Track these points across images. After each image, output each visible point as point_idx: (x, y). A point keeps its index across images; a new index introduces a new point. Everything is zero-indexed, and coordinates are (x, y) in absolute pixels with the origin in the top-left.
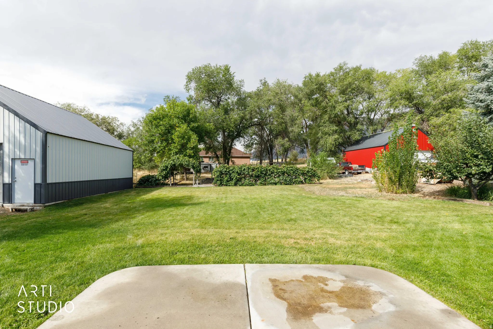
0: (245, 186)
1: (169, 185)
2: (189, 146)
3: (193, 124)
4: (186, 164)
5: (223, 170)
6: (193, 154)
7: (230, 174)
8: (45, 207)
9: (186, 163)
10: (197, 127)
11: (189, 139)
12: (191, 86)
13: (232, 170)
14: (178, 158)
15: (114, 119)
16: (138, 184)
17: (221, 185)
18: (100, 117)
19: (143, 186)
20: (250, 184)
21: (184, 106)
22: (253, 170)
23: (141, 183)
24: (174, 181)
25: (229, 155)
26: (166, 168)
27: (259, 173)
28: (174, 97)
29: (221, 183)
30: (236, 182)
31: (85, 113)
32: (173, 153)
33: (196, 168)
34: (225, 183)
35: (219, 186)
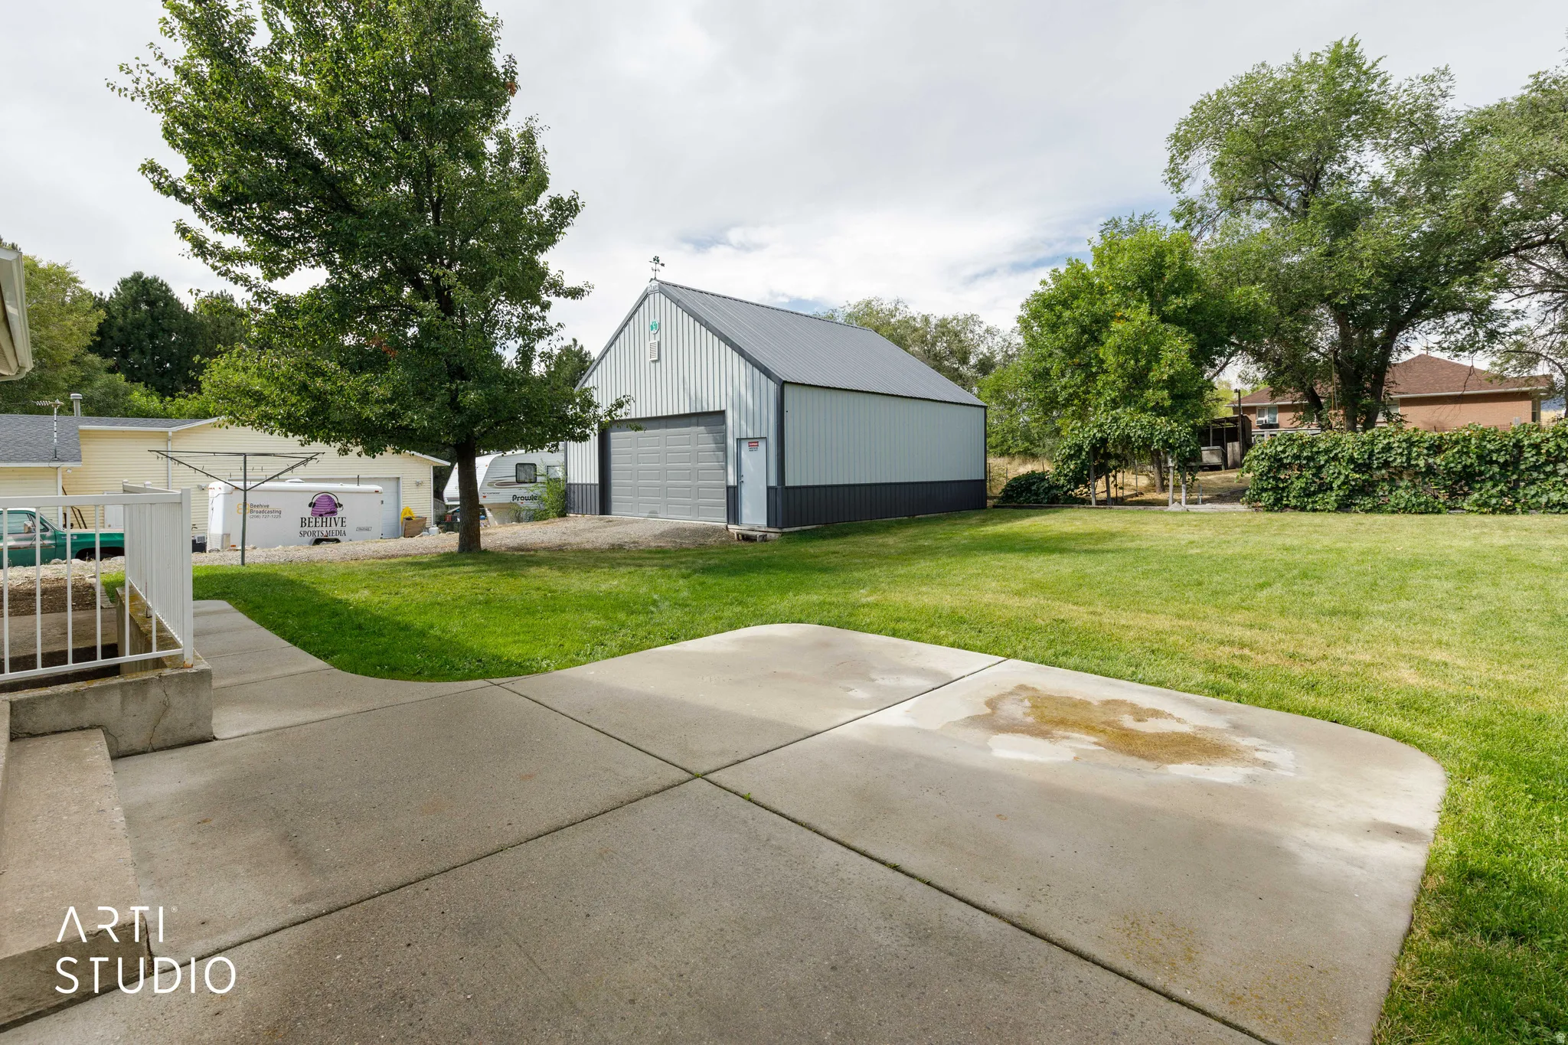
0: (1393, 512)
1: (1090, 503)
2: (1153, 376)
3: (1176, 302)
4: (1139, 436)
5: (1284, 452)
6: (1168, 403)
7: (1320, 468)
8: (783, 534)
9: (1139, 432)
10: (1196, 309)
11: (1154, 355)
12: (1190, 165)
13: (1327, 451)
14: (1116, 420)
15: (970, 320)
16: (1002, 498)
17: (1278, 505)
18: (933, 321)
19: (1014, 504)
20: (1420, 504)
21: (1142, 249)
22: (1436, 449)
23: (1012, 496)
24: (1108, 491)
25: (1376, 392)
26: (1076, 452)
27: (1471, 460)
28: (1137, 219)
29: (1278, 501)
30: (1349, 496)
31: (899, 317)
32: (1106, 405)
33: (1179, 447)
34: (1294, 502)
35: (1270, 509)
